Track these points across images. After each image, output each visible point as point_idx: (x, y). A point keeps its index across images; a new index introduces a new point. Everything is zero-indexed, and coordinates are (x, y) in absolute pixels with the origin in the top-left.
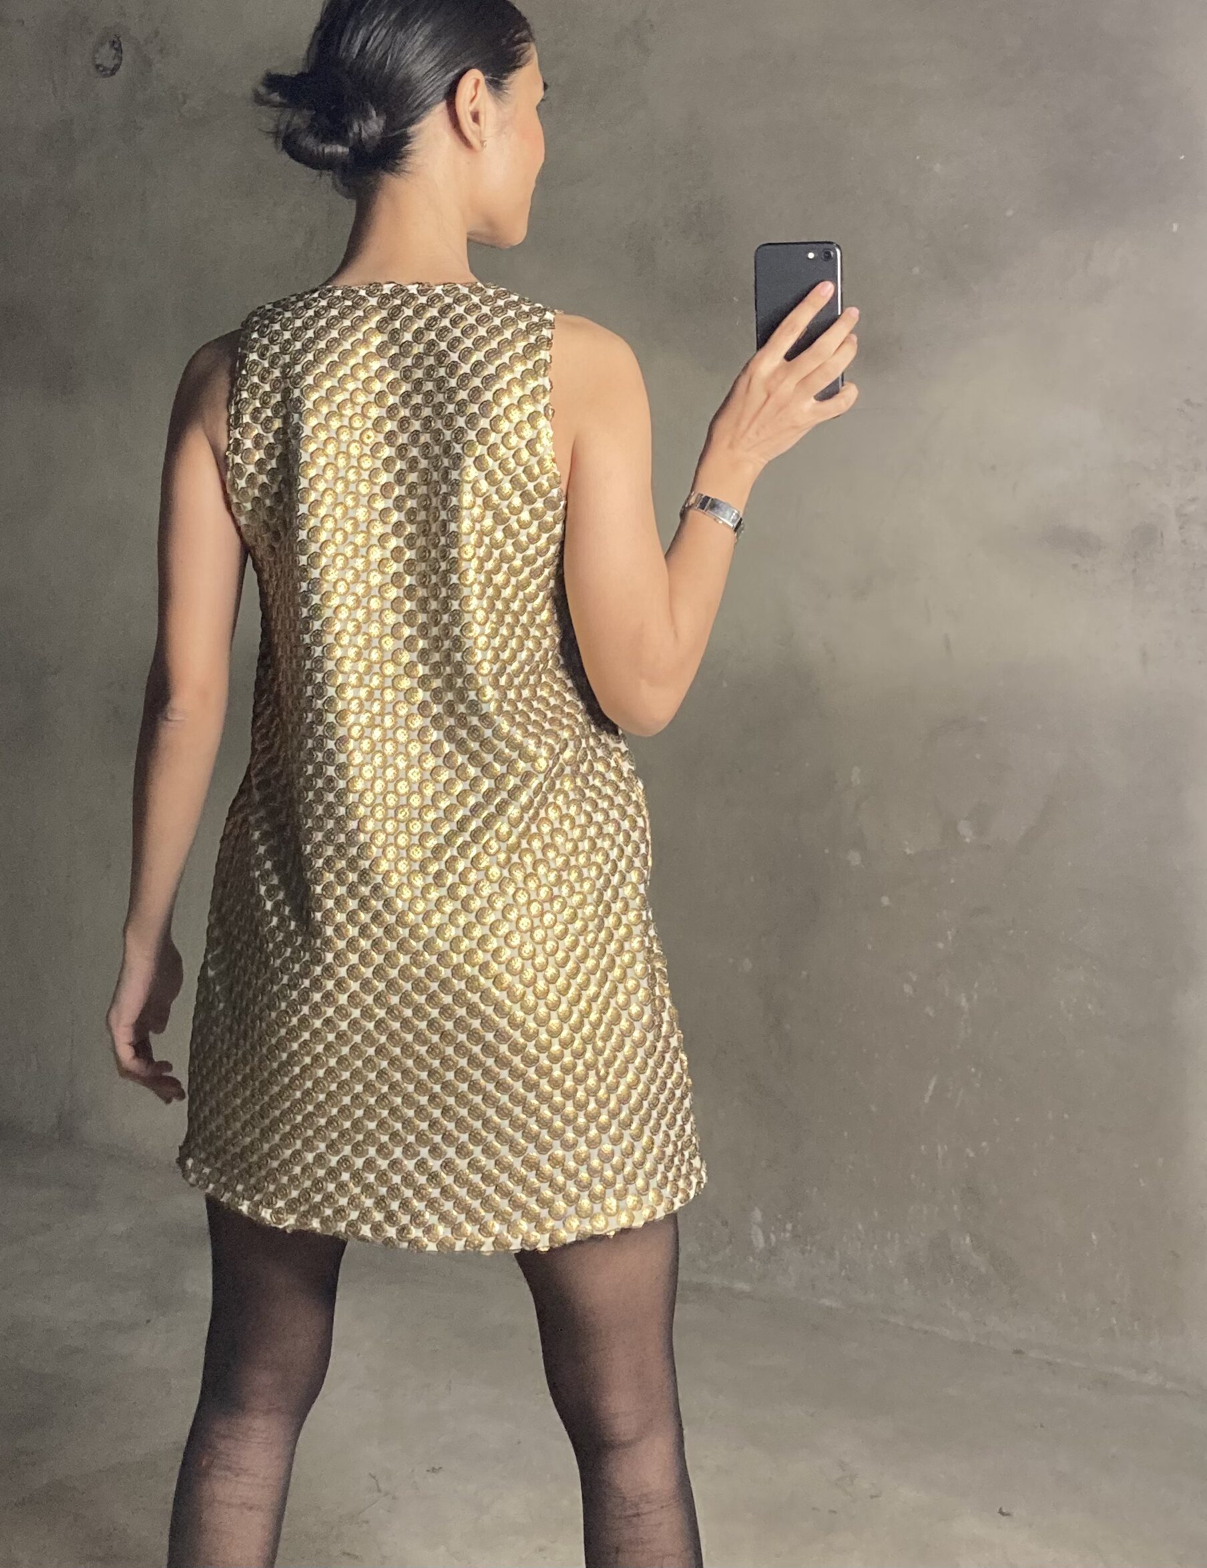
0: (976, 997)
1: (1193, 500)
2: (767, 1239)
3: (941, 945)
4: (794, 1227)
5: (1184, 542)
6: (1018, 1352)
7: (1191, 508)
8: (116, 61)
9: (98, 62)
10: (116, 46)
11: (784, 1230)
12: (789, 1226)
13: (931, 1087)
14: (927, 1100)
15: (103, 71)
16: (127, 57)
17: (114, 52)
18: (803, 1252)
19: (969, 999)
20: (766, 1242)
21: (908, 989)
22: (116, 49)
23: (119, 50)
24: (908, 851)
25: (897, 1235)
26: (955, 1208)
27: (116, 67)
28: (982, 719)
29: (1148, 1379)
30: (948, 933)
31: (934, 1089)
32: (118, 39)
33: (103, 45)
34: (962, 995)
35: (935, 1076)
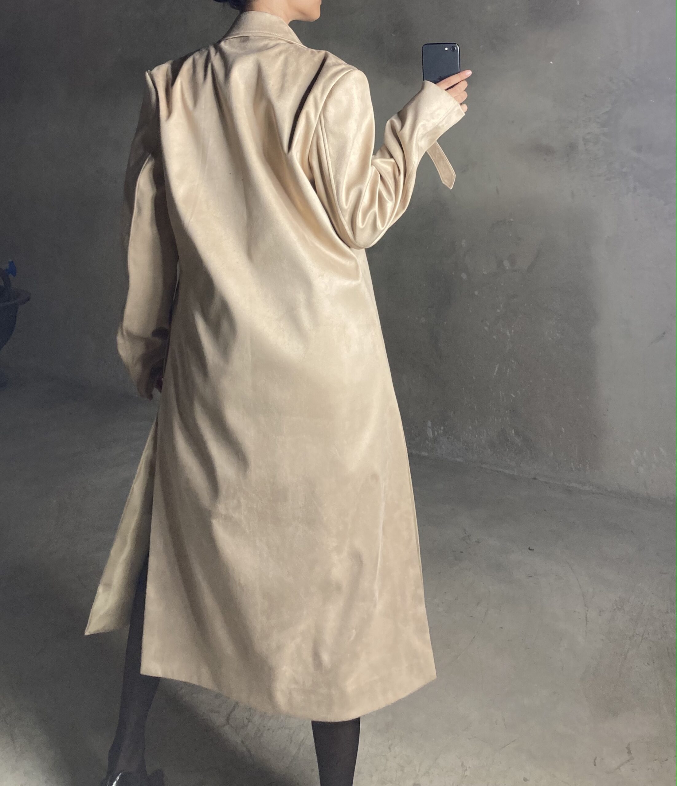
0: (513, 331)
1: (589, 133)
2: (433, 434)
3: (498, 311)
4: (444, 429)
5: (586, 150)
6: (535, 479)
7: (588, 137)
11: (440, 430)
12: (442, 428)
13: (497, 369)
14: (495, 374)
18: (448, 438)
19: (510, 333)
20: (433, 435)
21: (486, 328)
24: (485, 273)
25: (485, 430)
26: (508, 419)
28: (512, 220)
29: (587, 488)
30: (501, 306)
34: (508, 331)
35: (498, 364)
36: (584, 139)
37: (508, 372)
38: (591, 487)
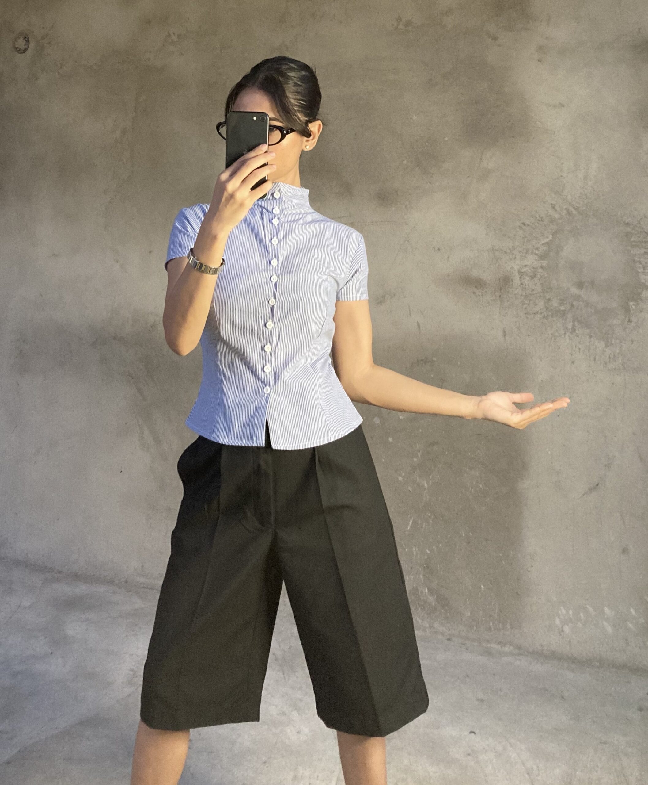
0: (431, 482)
1: (525, 266)
3: (415, 459)
5: (522, 284)
7: (525, 269)
8: (26, 47)
9: (17, 46)
10: (26, 39)
13: (411, 523)
14: (409, 528)
15: (19, 51)
16: (32, 45)
17: (25, 42)
19: (428, 483)
21: (400, 479)
22: (26, 41)
23: (27, 41)
24: (401, 417)
26: (421, 577)
27: (26, 49)
28: (435, 359)
29: (506, 649)
30: (419, 454)
31: (413, 523)
32: (27, 36)
33: (19, 38)
34: (425, 481)
35: (413, 519)
36: (519, 272)
37: (424, 526)
38: (511, 648)
